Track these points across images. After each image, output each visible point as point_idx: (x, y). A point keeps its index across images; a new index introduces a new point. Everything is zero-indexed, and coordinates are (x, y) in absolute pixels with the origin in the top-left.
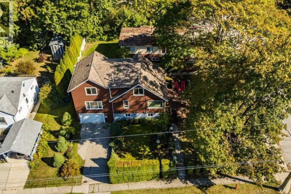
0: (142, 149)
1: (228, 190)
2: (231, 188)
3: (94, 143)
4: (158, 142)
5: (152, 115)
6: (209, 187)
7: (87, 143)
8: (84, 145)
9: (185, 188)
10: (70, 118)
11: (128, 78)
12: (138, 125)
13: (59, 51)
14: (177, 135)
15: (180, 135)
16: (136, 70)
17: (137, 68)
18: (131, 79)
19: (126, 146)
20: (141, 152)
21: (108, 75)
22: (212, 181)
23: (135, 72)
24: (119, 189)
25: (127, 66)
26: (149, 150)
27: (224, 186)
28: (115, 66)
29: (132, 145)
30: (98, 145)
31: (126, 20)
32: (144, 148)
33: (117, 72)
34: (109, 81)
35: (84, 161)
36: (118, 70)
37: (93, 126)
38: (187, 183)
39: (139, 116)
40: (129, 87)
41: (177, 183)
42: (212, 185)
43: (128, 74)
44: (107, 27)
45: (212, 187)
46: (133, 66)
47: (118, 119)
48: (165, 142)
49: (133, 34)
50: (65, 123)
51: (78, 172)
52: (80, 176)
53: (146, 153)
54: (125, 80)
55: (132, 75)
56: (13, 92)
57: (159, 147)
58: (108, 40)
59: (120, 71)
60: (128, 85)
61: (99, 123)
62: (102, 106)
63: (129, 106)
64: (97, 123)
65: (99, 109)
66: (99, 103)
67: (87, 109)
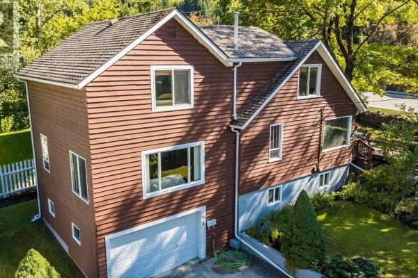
5: (326, 179)
47: (249, 221)
61: (183, 269)
62: (203, 170)
63: (281, 148)
64: (175, 269)
65: (191, 184)
66: (192, 149)
67: (146, 196)
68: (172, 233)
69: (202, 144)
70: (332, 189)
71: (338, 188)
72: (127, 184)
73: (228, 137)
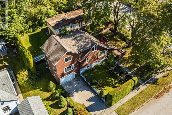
0: (110, 81)
1: (165, 78)
2: (166, 76)
3: (80, 92)
4: (116, 73)
5: (100, 61)
6: (157, 81)
7: (75, 94)
8: (74, 96)
9: (148, 87)
10: (54, 84)
11: (86, 43)
12: (96, 70)
13: (3, 49)
14: (122, 65)
15: (123, 65)
16: (87, 37)
17: (87, 36)
18: (88, 43)
19: (101, 83)
20: (111, 82)
21: (73, 45)
22: (156, 78)
23: (87, 38)
24: (117, 107)
25: (81, 36)
26: (114, 80)
27: (162, 77)
28: (74, 39)
29: (102, 81)
30: (83, 92)
31: (44, 14)
32: (110, 80)
33: (78, 42)
34: (77, 49)
35: (84, 104)
36: (77, 40)
37: (70, 83)
38: (146, 85)
39: (94, 65)
40: (90, 47)
41: (142, 88)
42: (157, 80)
43: (84, 41)
44: (30, 23)
45: (158, 80)
46: (84, 35)
47: (83, 72)
48: (119, 71)
49: (57, 21)
50: (52, 89)
51: (86, 111)
52: (89, 113)
53: (114, 82)
54: (85, 45)
55: (87, 40)
56: (4, 84)
57: (118, 75)
58: (33, 31)
59: (79, 41)
60: (89, 47)
61: (71, 80)
62: (74, 67)
63: (89, 60)
64: (70, 80)
65: (72, 70)
66: (72, 66)
67: (65, 73)
68: (69, 76)
69: (74, 64)
70: (101, 63)
71: (102, 62)
72: (62, 72)
73: (78, 62)
